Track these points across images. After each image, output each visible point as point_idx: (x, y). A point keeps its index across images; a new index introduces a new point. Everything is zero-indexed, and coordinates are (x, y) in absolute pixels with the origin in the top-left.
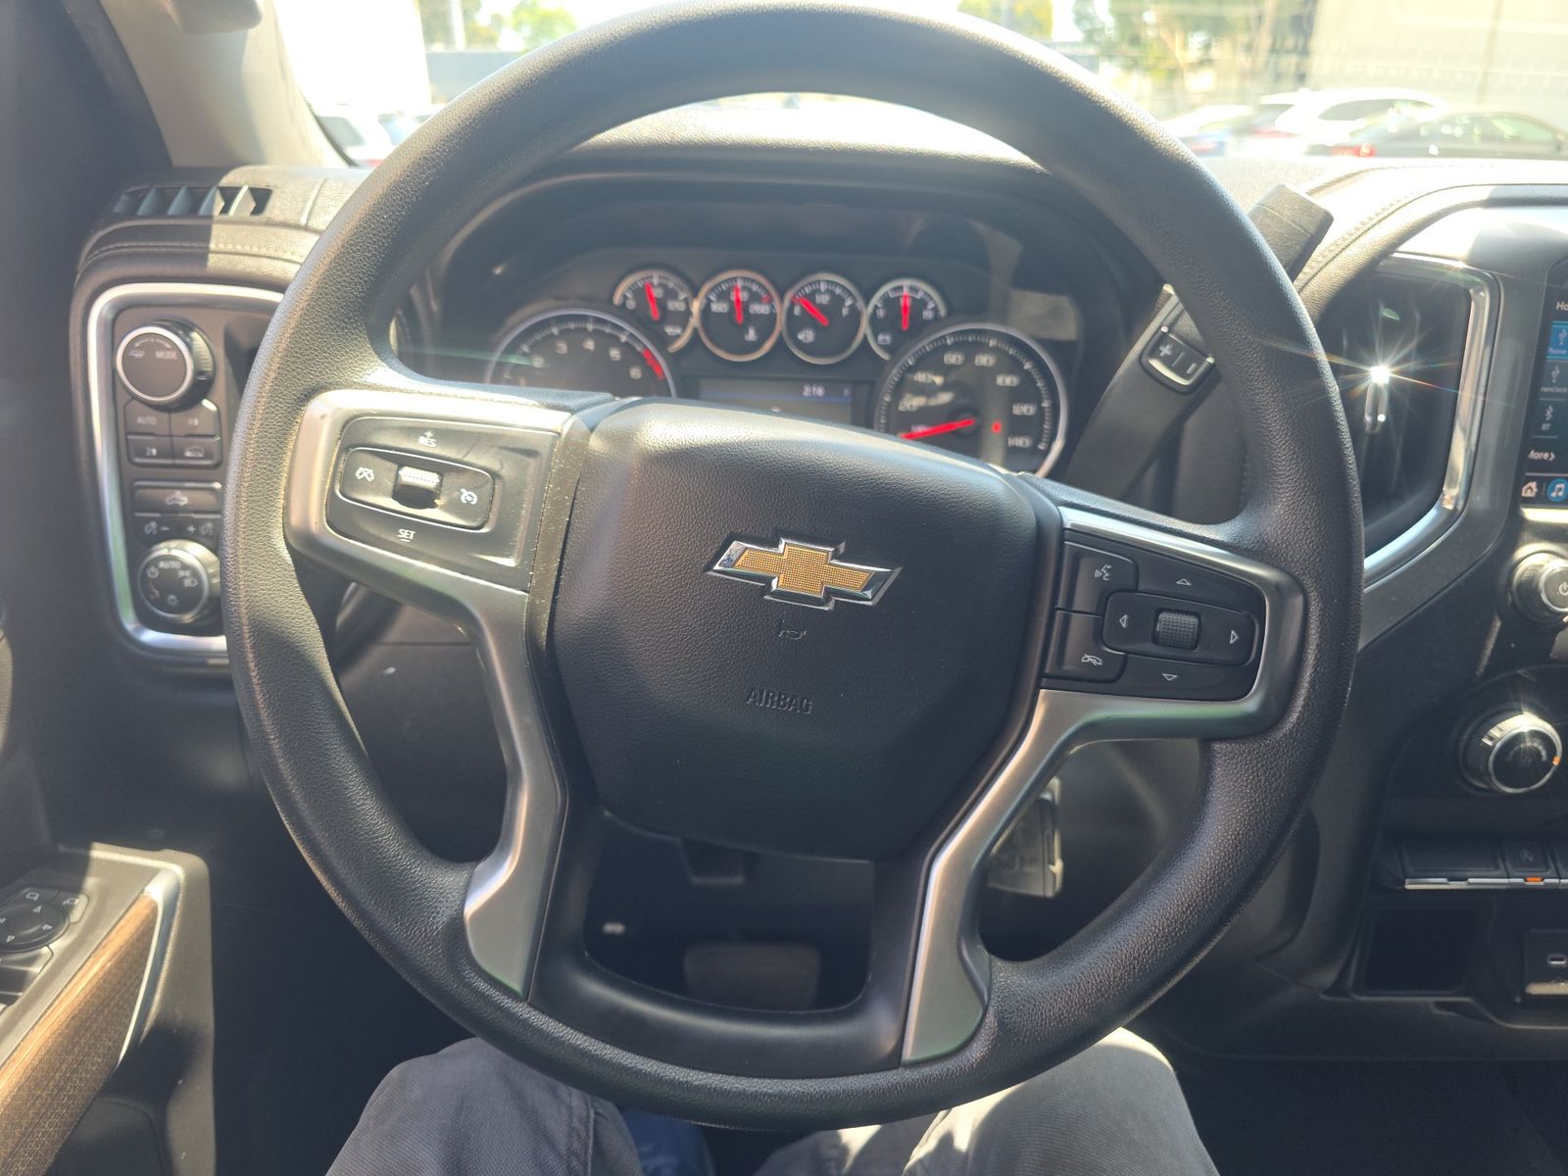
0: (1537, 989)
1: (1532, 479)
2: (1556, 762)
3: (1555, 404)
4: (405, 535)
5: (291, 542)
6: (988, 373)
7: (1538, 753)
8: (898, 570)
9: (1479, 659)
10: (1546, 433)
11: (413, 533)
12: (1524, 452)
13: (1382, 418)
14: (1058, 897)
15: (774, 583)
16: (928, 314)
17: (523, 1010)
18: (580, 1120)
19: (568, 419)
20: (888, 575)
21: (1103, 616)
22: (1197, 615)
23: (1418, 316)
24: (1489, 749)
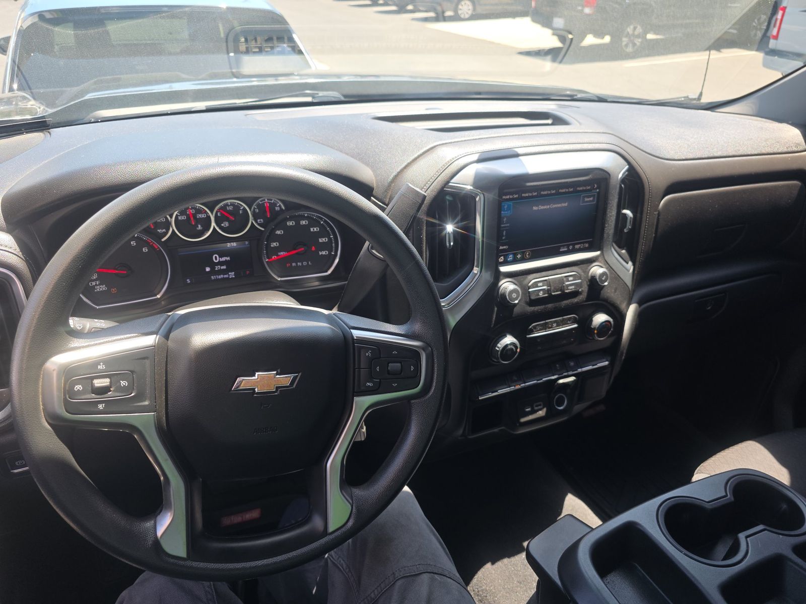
0: (523, 420)
1: (502, 256)
2: (518, 350)
3: (506, 230)
4: (101, 407)
5: (50, 422)
6: (307, 227)
7: (512, 349)
8: (300, 374)
9: (491, 322)
10: (504, 240)
11: (104, 405)
12: (498, 247)
13: (452, 244)
14: (366, 439)
15: (256, 390)
16: (277, 209)
17: (189, 563)
18: (208, 587)
19: (156, 337)
20: (297, 376)
21: (371, 368)
22: (401, 363)
23: (459, 205)
24: (498, 351)
